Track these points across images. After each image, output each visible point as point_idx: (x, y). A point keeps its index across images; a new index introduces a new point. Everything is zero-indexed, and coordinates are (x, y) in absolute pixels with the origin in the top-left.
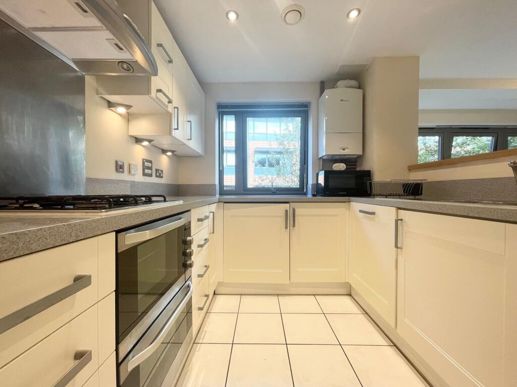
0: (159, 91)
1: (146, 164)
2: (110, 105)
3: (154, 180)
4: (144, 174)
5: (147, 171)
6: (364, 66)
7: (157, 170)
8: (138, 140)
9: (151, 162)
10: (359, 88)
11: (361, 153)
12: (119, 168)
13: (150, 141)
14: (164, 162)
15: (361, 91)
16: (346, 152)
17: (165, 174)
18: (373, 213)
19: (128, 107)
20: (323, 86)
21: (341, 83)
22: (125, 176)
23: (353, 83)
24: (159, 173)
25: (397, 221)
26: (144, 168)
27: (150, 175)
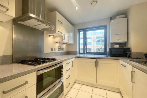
0: (58, 32)
1: (59, 48)
2: (50, 36)
3: (61, 51)
4: (58, 50)
5: (59, 49)
6: (127, 9)
7: (62, 49)
8: (57, 42)
9: (60, 47)
10: (126, 17)
11: (126, 41)
12: (52, 49)
13: (59, 42)
14: (64, 46)
15: (126, 18)
16: (120, 41)
17: (64, 49)
18: (125, 66)
19: (53, 36)
20: (111, 19)
21: (117, 17)
22: (53, 51)
23: (124, 16)
24: (63, 49)
25: (132, 72)
26: (58, 49)
27: (60, 50)
